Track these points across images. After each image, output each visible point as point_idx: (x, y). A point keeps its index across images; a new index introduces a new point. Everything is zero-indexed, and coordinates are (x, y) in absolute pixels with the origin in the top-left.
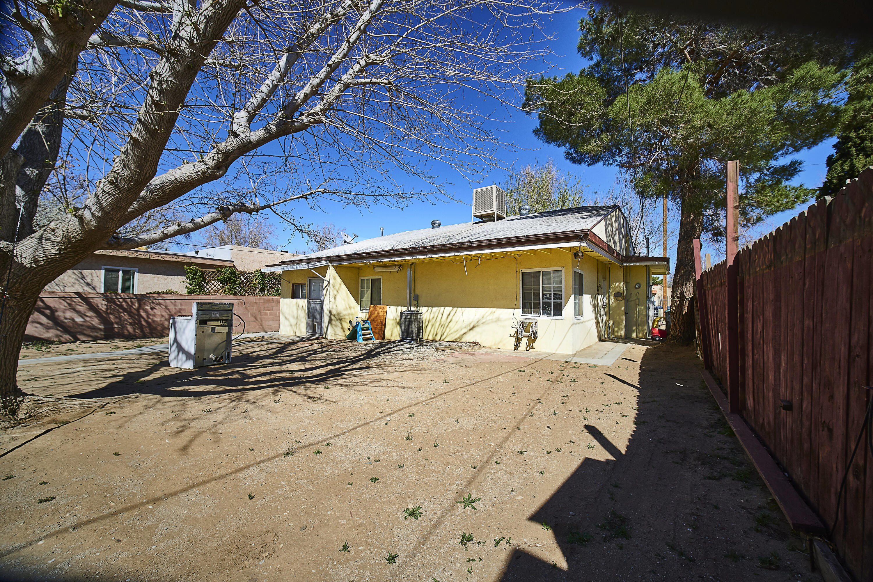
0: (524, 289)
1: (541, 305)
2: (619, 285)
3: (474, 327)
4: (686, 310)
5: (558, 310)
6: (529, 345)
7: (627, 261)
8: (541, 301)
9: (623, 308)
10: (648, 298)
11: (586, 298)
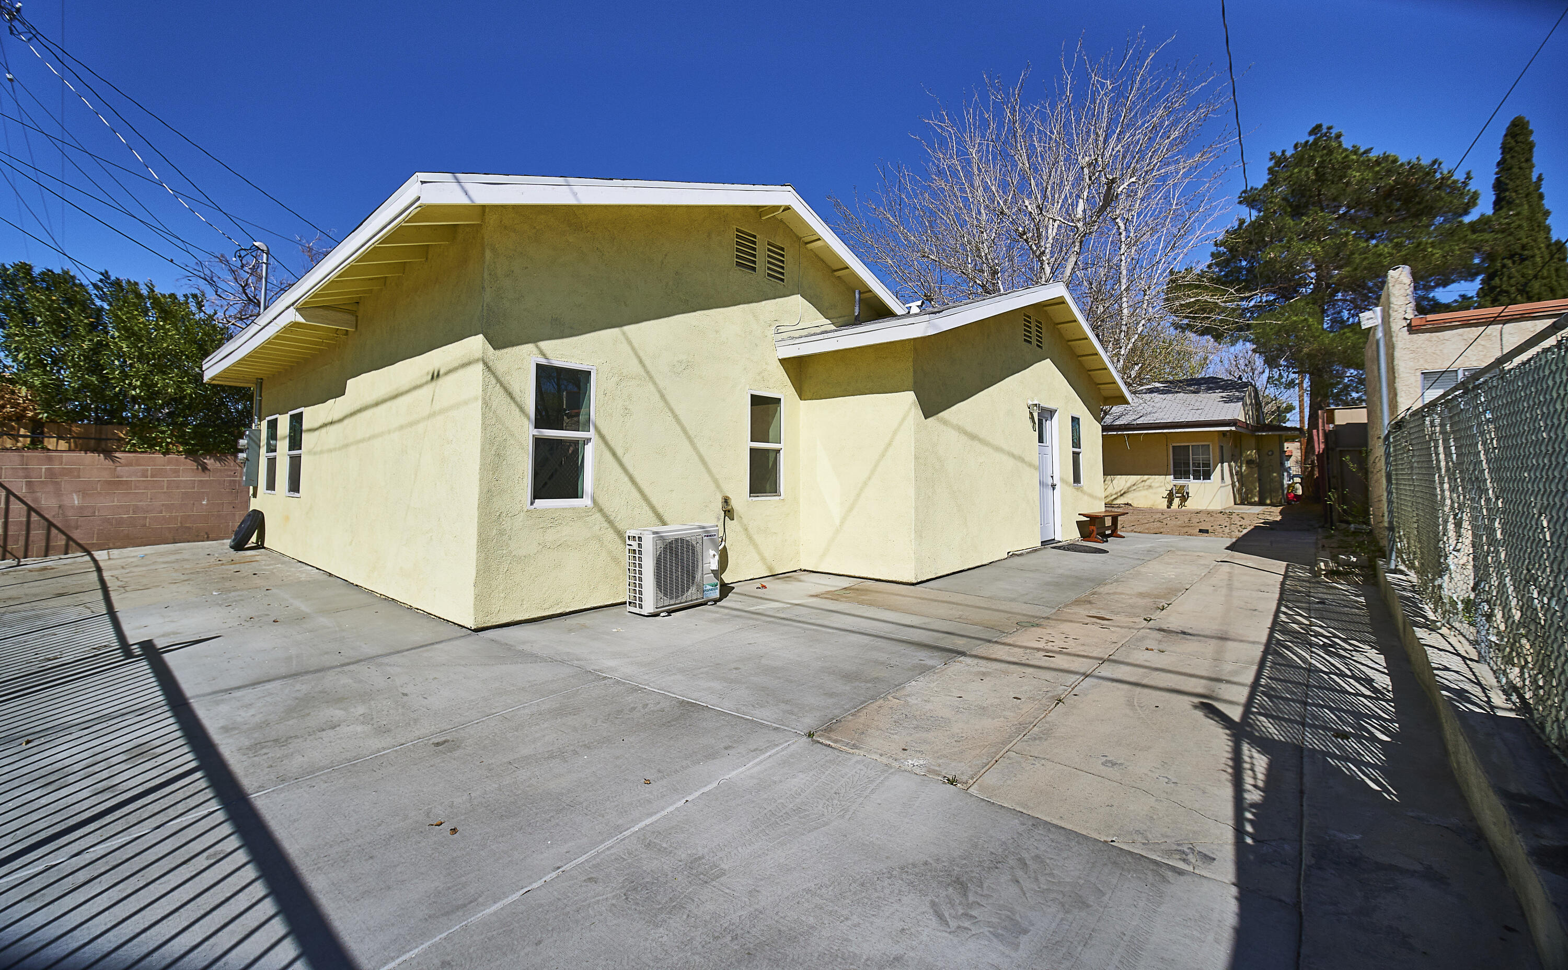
0: (1174, 459)
1: (1191, 472)
2: (1252, 453)
3: (1124, 493)
4: (1316, 474)
5: (1207, 476)
6: (1181, 504)
7: (1259, 431)
8: (1191, 469)
9: (1256, 476)
10: (1282, 464)
11: (1226, 465)
